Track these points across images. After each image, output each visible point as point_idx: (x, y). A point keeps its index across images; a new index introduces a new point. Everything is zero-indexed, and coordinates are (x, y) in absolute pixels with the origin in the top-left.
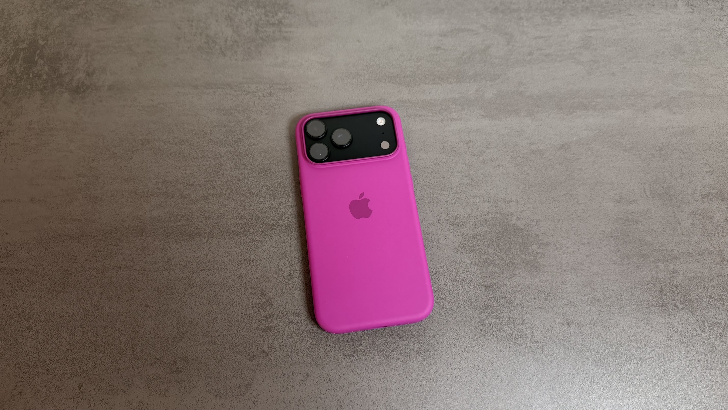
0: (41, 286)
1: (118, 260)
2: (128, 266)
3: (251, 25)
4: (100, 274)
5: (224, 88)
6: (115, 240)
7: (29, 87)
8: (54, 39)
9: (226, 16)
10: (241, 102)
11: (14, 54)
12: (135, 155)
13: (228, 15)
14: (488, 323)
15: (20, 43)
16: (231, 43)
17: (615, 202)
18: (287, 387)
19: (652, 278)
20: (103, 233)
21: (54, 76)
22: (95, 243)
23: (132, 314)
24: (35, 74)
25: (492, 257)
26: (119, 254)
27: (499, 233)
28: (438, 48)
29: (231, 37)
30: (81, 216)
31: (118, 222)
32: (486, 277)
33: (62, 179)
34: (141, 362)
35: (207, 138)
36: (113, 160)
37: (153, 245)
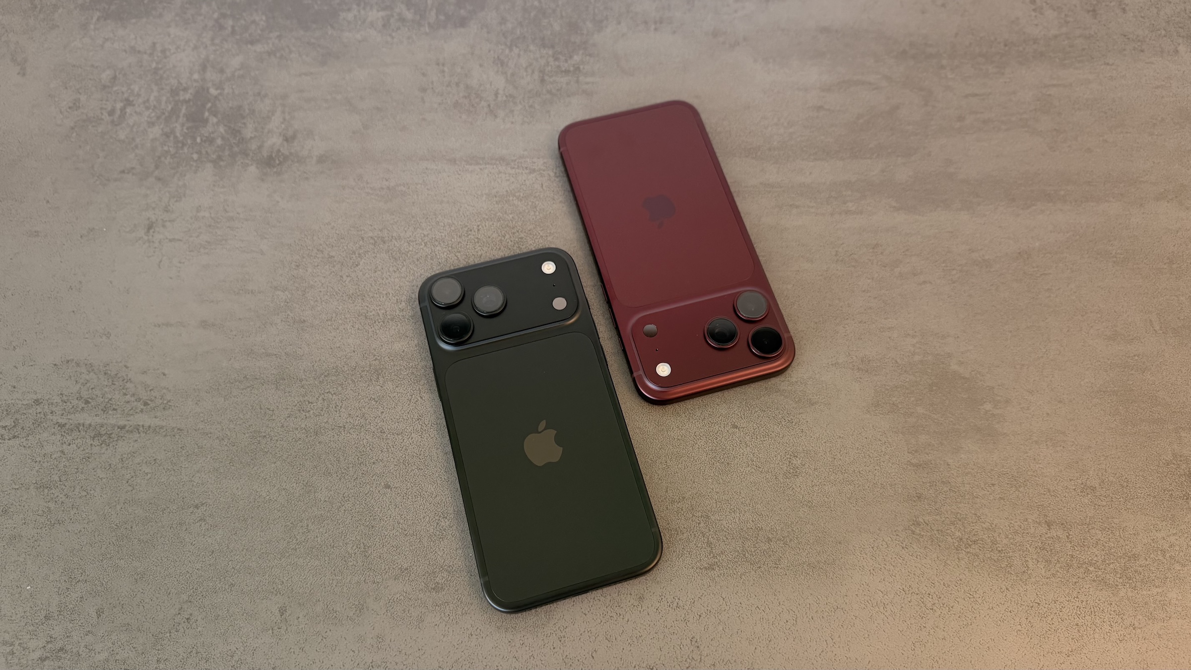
0: (218, 454)
1: (340, 416)
2: (357, 426)
3: (533, 72)
4: (311, 436)
5: (495, 164)
6: (335, 386)
7: (195, 156)
8: (234, 87)
9: (494, 58)
10: (523, 184)
11: (172, 108)
12: (363, 260)
13: (498, 57)
14: (922, 521)
15: (181, 93)
16: (504, 98)
17: (1106, 339)
18: (612, 615)
19: (1175, 455)
20: (315, 374)
21: (234, 141)
22: (304, 390)
23: (364, 499)
24: (204, 139)
25: (924, 420)
26: (341, 407)
27: (932, 383)
28: (820, 108)
29: (504, 90)
30: (280, 348)
31: (339, 359)
32: (916, 451)
33: (249, 293)
34: (378, 573)
35: (472, 237)
36: (329, 266)
37: (395, 394)
